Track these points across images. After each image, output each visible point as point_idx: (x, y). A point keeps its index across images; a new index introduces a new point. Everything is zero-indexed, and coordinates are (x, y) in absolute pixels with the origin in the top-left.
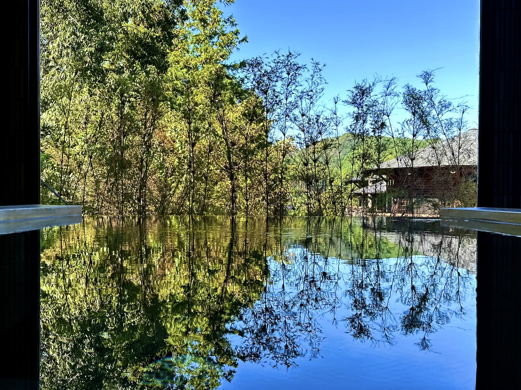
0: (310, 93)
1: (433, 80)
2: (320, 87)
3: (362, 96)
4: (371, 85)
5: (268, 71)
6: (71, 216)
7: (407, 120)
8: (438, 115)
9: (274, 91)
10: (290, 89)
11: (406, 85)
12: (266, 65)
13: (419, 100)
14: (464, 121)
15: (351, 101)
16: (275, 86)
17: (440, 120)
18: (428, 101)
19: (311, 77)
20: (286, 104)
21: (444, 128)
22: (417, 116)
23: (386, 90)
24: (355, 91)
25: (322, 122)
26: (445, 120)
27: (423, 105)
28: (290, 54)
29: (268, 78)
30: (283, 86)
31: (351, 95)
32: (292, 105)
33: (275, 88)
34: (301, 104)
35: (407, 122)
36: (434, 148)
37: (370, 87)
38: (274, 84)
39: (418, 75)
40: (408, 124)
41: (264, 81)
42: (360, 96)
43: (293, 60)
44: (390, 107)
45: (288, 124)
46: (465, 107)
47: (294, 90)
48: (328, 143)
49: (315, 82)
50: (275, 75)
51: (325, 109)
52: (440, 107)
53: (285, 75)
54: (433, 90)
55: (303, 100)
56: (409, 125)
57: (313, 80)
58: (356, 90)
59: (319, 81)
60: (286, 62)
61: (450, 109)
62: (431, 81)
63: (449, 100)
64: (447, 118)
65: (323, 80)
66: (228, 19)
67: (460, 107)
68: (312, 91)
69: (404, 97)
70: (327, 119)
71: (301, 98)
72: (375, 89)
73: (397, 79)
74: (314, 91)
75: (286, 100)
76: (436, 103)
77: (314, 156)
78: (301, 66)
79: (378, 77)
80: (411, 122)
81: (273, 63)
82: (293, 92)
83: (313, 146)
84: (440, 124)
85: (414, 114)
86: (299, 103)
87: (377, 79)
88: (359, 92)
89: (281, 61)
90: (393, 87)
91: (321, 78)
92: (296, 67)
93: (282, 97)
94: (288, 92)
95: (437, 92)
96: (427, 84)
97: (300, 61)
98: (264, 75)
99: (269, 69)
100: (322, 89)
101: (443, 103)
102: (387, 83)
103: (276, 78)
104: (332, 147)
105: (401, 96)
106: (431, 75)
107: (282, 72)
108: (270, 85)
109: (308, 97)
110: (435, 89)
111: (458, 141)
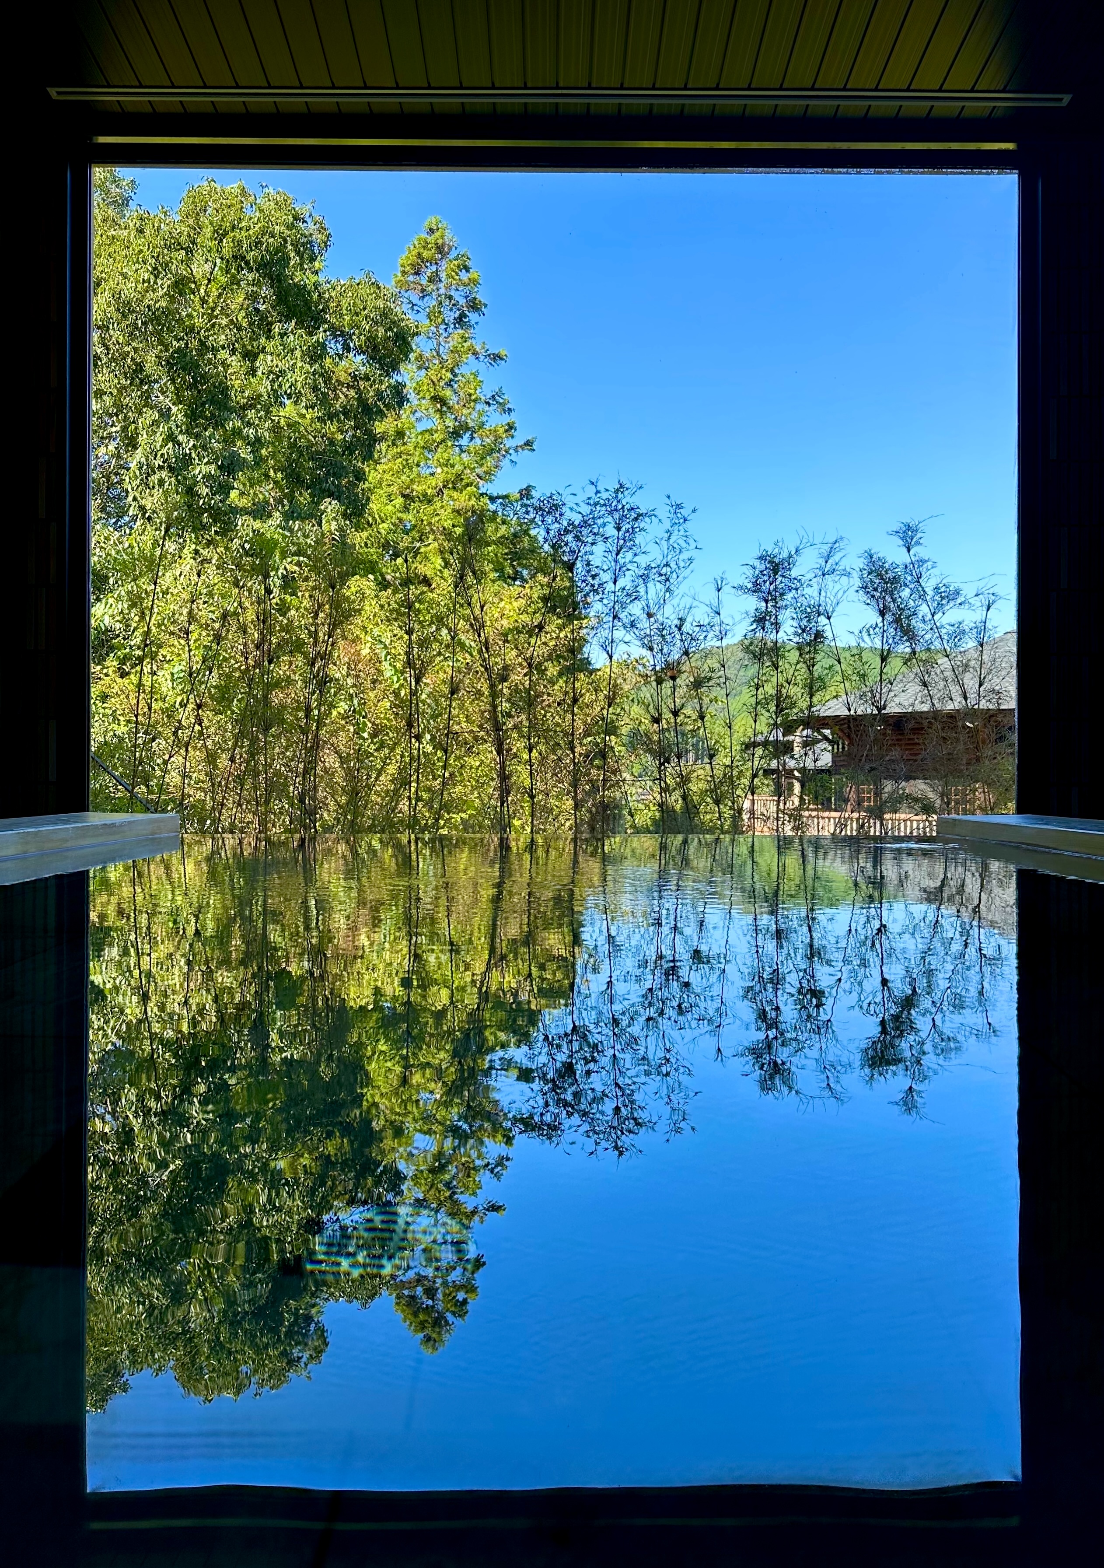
0: (664, 571)
1: (921, 541)
2: (685, 556)
3: (775, 576)
4: (793, 553)
5: (576, 523)
6: (156, 838)
7: (867, 627)
8: (933, 616)
9: (588, 564)
10: (622, 561)
11: (866, 552)
12: (571, 509)
13: (892, 584)
14: (990, 627)
15: (750, 585)
16: (592, 553)
17: (938, 624)
18: (912, 586)
19: (666, 535)
20: (615, 592)
21: (945, 642)
22: (889, 617)
23: (824, 563)
24: (760, 566)
25: (690, 632)
26: (948, 627)
27: (903, 594)
28: (621, 486)
29: (576, 536)
30: (606, 554)
31: (750, 572)
32: (628, 595)
33: (591, 557)
34: (647, 593)
35: (868, 631)
36: (925, 684)
37: (790, 557)
38: (588, 549)
39: (890, 531)
40: (869, 635)
41: (566, 544)
42: (770, 577)
43: (627, 500)
44: (832, 598)
45: (619, 634)
46: (993, 598)
47: (631, 562)
48: (703, 675)
49: (675, 545)
50: (591, 532)
51: (695, 603)
52: (937, 598)
53: (610, 531)
54: (922, 562)
55: (650, 585)
56: (872, 636)
57: (671, 542)
58: (761, 563)
59: (684, 545)
60: (613, 505)
61: (959, 601)
62: (918, 543)
63: (956, 585)
64: (953, 622)
65: (691, 541)
66: (493, 396)
67: (981, 596)
68: (667, 565)
69: (862, 578)
70: (700, 626)
71: (645, 578)
72: (800, 560)
73: (845, 541)
74: (673, 565)
75: (615, 583)
76: (930, 592)
77: (674, 702)
78: (645, 512)
79: (806, 536)
80: (877, 629)
81: (587, 506)
82: (629, 566)
83: (671, 682)
84: (937, 634)
85: (882, 613)
86: (642, 589)
87: (805, 541)
88: (766, 568)
89: (602, 502)
90: (836, 557)
91: (686, 536)
92: (633, 515)
93: (606, 577)
94: (618, 567)
95: (929, 567)
96: (909, 551)
97: (641, 501)
98: (567, 531)
99: (577, 519)
100: (689, 559)
101: (943, 589)
102: (825, 549)
103: (593, 537)
104: (711, 684)
105: (856, 575)
106: (917, 531)
107: (604, 525)
108: (579, 551)
109: (659, 579)
110: (927, 561)
111: (978, 670)
